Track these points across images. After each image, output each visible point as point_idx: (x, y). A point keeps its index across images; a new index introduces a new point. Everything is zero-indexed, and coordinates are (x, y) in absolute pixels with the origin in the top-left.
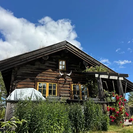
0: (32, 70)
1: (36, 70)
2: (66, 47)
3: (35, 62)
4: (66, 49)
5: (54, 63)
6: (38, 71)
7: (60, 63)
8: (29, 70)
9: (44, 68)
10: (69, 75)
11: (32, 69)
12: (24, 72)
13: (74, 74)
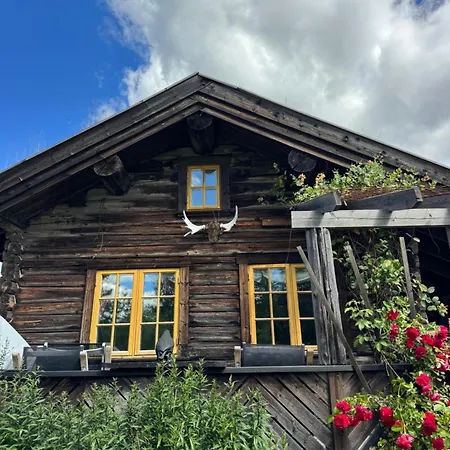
0: (76, 226)
1: (89, 225)
2: (199, 104)
3: (86, 191)
4: (199, 112)
5: (169, 183)
6: (95, 225)
7: (195, 178)
8: (65, 226)
9: (120, 210)
10: (228, 227)
11: (74, 221)
12: (45, 235)
13: (258, 220)
